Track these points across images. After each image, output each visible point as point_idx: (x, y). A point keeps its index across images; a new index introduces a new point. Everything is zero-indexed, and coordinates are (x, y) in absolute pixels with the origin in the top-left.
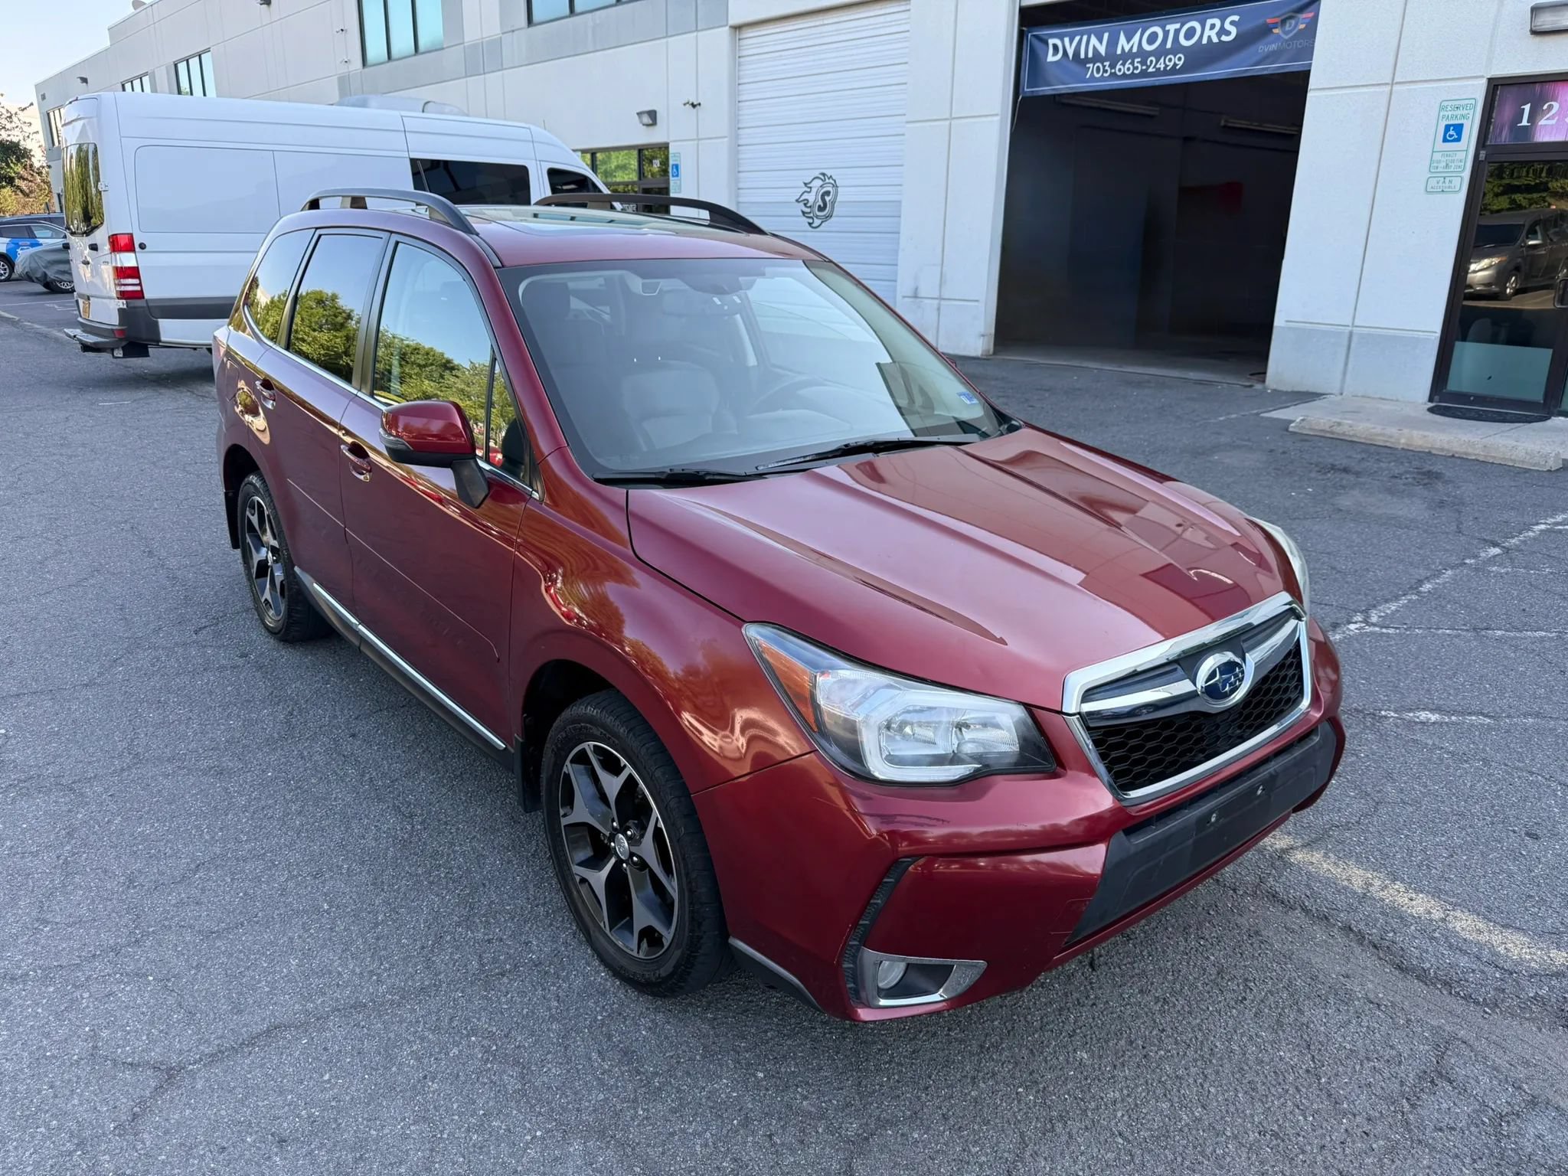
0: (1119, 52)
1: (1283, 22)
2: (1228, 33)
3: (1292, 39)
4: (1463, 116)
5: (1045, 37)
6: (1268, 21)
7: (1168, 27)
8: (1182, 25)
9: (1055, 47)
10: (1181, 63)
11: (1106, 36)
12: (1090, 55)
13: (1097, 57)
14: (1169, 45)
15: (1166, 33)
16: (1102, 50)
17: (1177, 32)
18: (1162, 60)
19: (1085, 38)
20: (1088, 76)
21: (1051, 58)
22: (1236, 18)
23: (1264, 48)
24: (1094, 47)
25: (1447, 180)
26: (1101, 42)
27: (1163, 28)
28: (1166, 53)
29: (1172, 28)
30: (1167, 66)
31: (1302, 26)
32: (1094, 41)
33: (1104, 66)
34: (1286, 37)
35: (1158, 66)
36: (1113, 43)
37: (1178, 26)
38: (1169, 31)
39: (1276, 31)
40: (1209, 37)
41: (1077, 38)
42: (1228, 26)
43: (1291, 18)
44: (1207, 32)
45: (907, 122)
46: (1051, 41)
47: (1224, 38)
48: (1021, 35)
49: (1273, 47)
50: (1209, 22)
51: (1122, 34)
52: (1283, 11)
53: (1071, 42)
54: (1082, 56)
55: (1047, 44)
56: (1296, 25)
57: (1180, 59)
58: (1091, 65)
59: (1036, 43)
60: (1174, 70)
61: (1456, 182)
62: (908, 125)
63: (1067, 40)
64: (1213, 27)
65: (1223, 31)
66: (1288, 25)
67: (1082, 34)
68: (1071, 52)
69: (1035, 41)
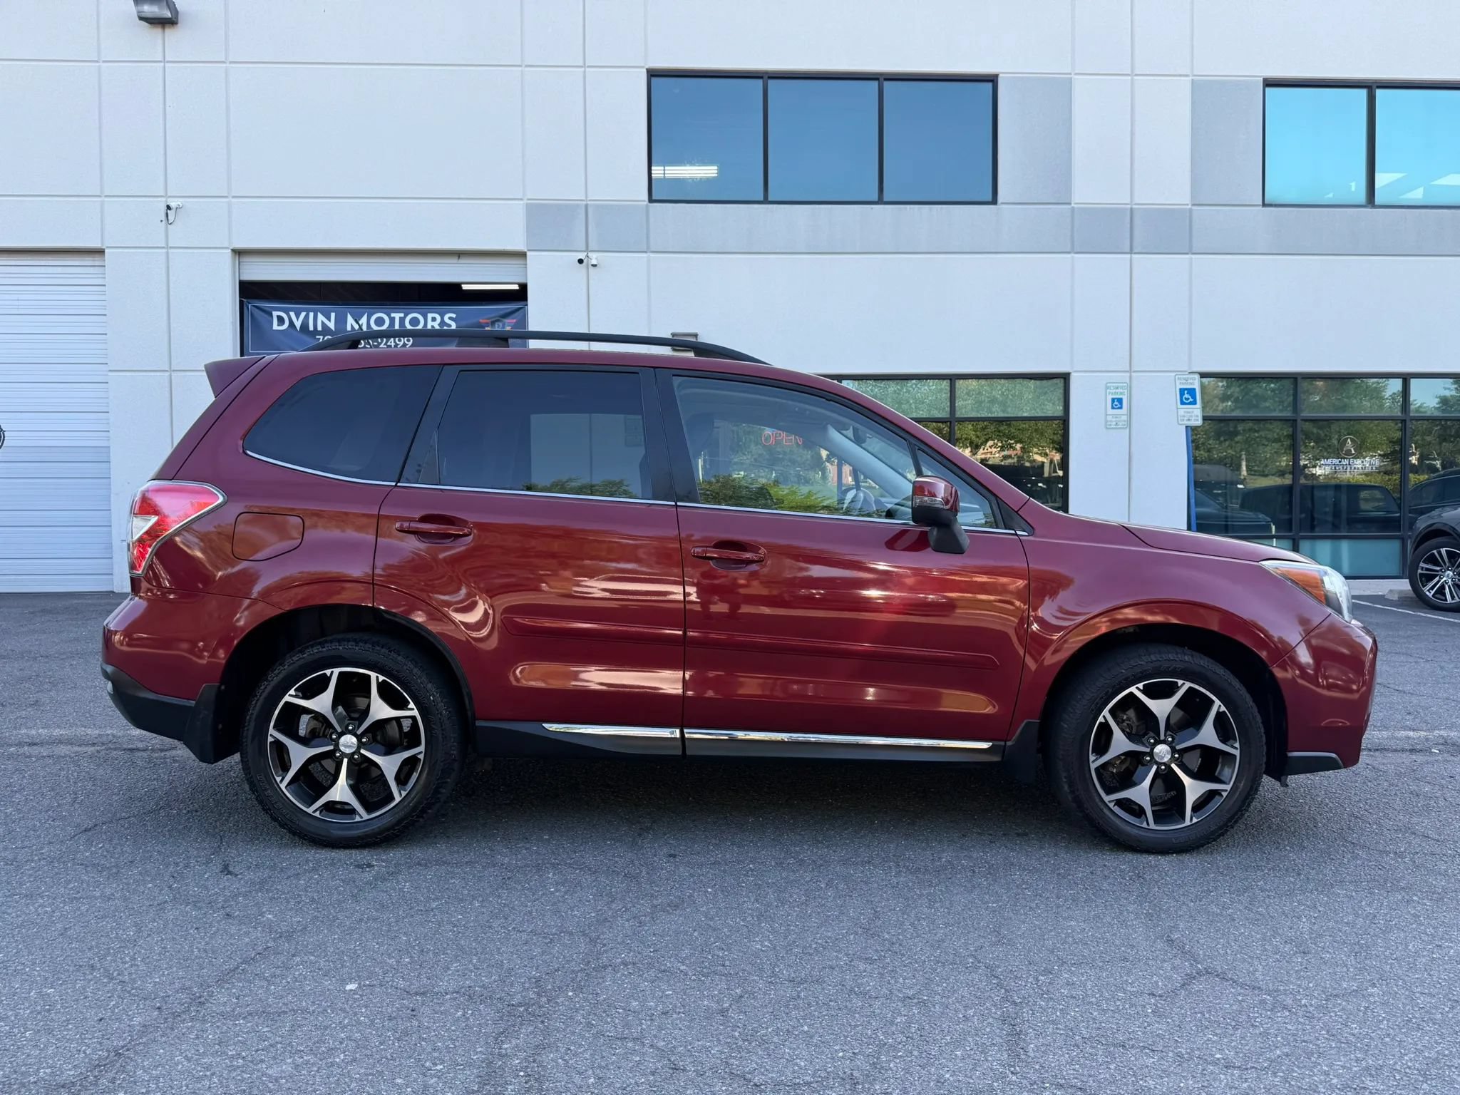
0: (349, 329)
1: (493, 323)
2: (448, 325)
5: (269, 310)
6: (481, 321)
7: (393, 315)
8: (406, 315)
9: (281, 320)
10: (411, 344)
11: (333, 315)
12: (320, 328)
13: (327, 331)
14: (396, 329)
15: (392, 320)
16: (332, 325)
17: (402, 320)
19: (311, 315)
21: (275, 327)
22: (454, 316)
24: (322, 322)
26: (329, 319)
27: (389, 315)
29: (397, 315)
30: (397, 345)
31: (509, 328)
32: (321, 317)
35: (389, 344)
36: (341, 321)
37: (402, 315)
38: (394, 318)
39: (488, 329)
40: (433, 326)
41: (303, 314)
42: (447, 320)
43: (498, 321)
44: (430, 322)
45: (110, 371)
46: (275, 314)
47: (447, 329)
48: (241, 304)
50: (430, 316)
51: (349, 315)
52: (493, 315)
53: (298, 318)
54: (311, 328)
55: (271, 315)
56: (503, 326)
57: (408, 341)
58: (322, 337)
59: (258, 313)
62: (110, 374)
63: (292, 314)
64: (434, 319)
65: (444, 323)
66: (497, 326)
67: (308, 312)
68: (298, 324)
69: (257, 312)
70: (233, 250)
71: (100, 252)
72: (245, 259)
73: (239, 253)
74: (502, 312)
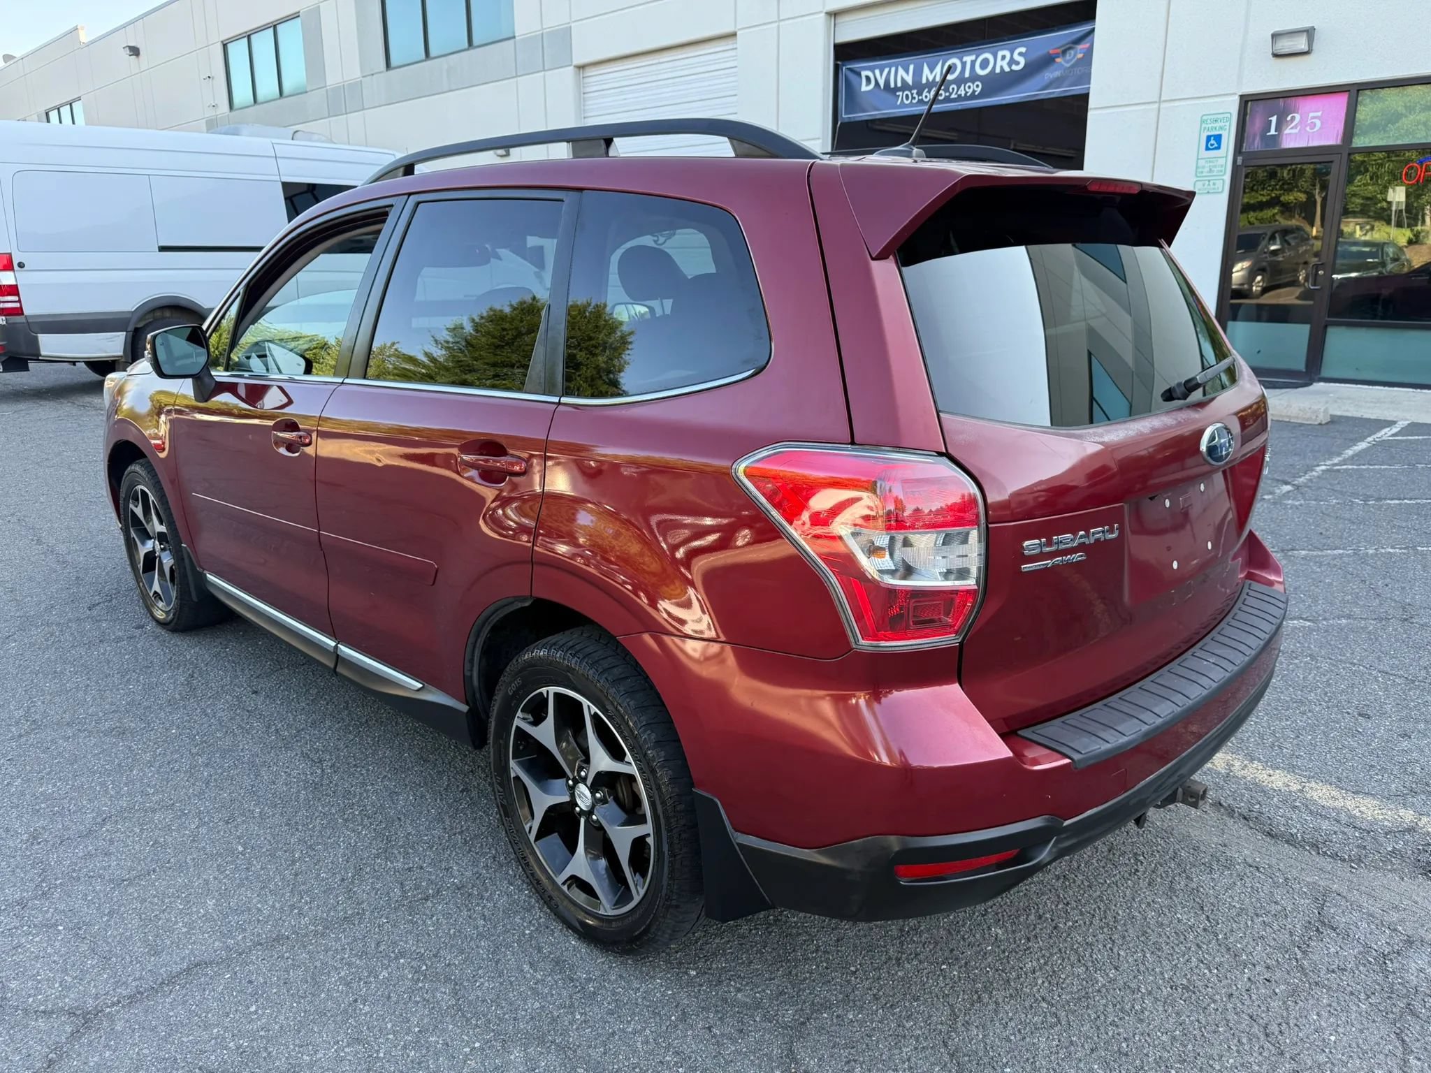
0: (924, 81)
1: (1064, 52)
2: (1018, 63)
3: (1073, 66)
4: (1221, 128)
5: (858, 70)
7: (965, 59)
8: (977, 56)
9: (868, 79)
10: (979, 89)
11: (912, 67)
12: (899, 84)
13: (905, 87)
14: (967, 75)
15: (964, 64)
16: (909, 79)
17: (973, 63)
18: (962, 87)
19: (893, 69)
20: (899, 103)
21: (864, 88)
22: (1023, 50)
23: (1049, 74)
24: (902, 77)
25: (1211, 183)
26: (907, 72)
27: (961, 59)
28: (965, 81)
29: (968, 59)
30: (966, 93)
31: (1080, 56)
32: (901, 72)
33: (912, 94)
34: (1068, 65)
35: (959, 93)
36: (918, 73)
37: (973, 57)
38: (966, 62)
39: (1058, 60)
40: (1001, 67)
41: (886, 70)
42: (1016, 57)
43: (1070, 48)
44: (999, 63)
46: (864, 73)
47: (1014, 67)
48: (837, 69)
49: (1057, 74)
50: (1000, 54)
51: (925, 65)
52: (1063, 43)
53: (881, 74)
54: (892, 85)
55: (860, 75)
56: (1075, 55)
57: (977, 86)
58: (901, 93)
59: (852, 76)
60: (973, 96)
61: (1219, 184)
63: (877, 72)
64: (1003, 58)
65: (1012, 62)
66: (1068, 55)
67: (890, 66)
68: (882, 83)
69: (849, 73)
70: (827, 13)
71: (734, 35)
72: (840, 20)
73: (834, 15)
74: (1074, 37)
